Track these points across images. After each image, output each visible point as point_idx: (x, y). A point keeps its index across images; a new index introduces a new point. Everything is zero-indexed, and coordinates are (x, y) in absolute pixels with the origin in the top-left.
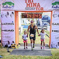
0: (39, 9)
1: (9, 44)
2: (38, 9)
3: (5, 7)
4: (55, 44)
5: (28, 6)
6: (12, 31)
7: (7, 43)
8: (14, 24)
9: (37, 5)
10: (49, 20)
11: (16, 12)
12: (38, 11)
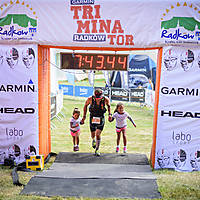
0: (120, 42)
1: (17, 155)
2: (115, 40)
3: (6, 33)
6: (29, 111)
7: (12, 151)
8: (36, 89)
9: (111, 28)
11: (44, 48)
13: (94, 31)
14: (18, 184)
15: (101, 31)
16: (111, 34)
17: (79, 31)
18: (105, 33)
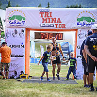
3: (12, 23)
6: (21, 56)
15: (52, 22)
18: (54, 23)
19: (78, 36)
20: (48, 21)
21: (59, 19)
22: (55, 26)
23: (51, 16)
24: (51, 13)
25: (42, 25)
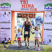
0: (33, 10)
4: (47, 41)
5: (23, 7)
7: (4, 39)
10: (42, 21)
11: (13, 12)
12: (32, 11)
13: (26, 7)
14: (5, 47)
15: (28, 7)
16: (31, 8)
17: (22, 7)
18: (29, 8)
19: (45, 16)
20: (25, 6)
21: (32, 5)
22: (30, 10)
23: (27, 3)
24: (27, 1)
25: (22, 9)
